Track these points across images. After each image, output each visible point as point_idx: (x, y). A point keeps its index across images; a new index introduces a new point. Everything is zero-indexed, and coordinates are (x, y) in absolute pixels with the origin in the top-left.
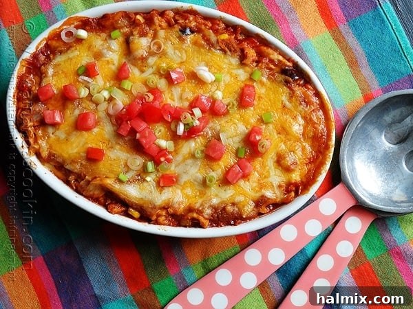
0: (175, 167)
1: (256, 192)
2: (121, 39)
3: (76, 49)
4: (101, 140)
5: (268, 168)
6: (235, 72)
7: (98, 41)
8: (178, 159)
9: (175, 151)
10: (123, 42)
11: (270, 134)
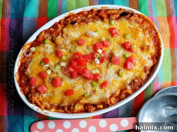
0: (104, 78)
1: (142, 67)
2: (50, 42)
3: (34, 57)
4: (68, 86)
5: (140, 55)
6: (103, 27)
7: (41, 49)
8: (103, 74)
9: (100, 71)
10: (51, 42)
11: (132, 42)
